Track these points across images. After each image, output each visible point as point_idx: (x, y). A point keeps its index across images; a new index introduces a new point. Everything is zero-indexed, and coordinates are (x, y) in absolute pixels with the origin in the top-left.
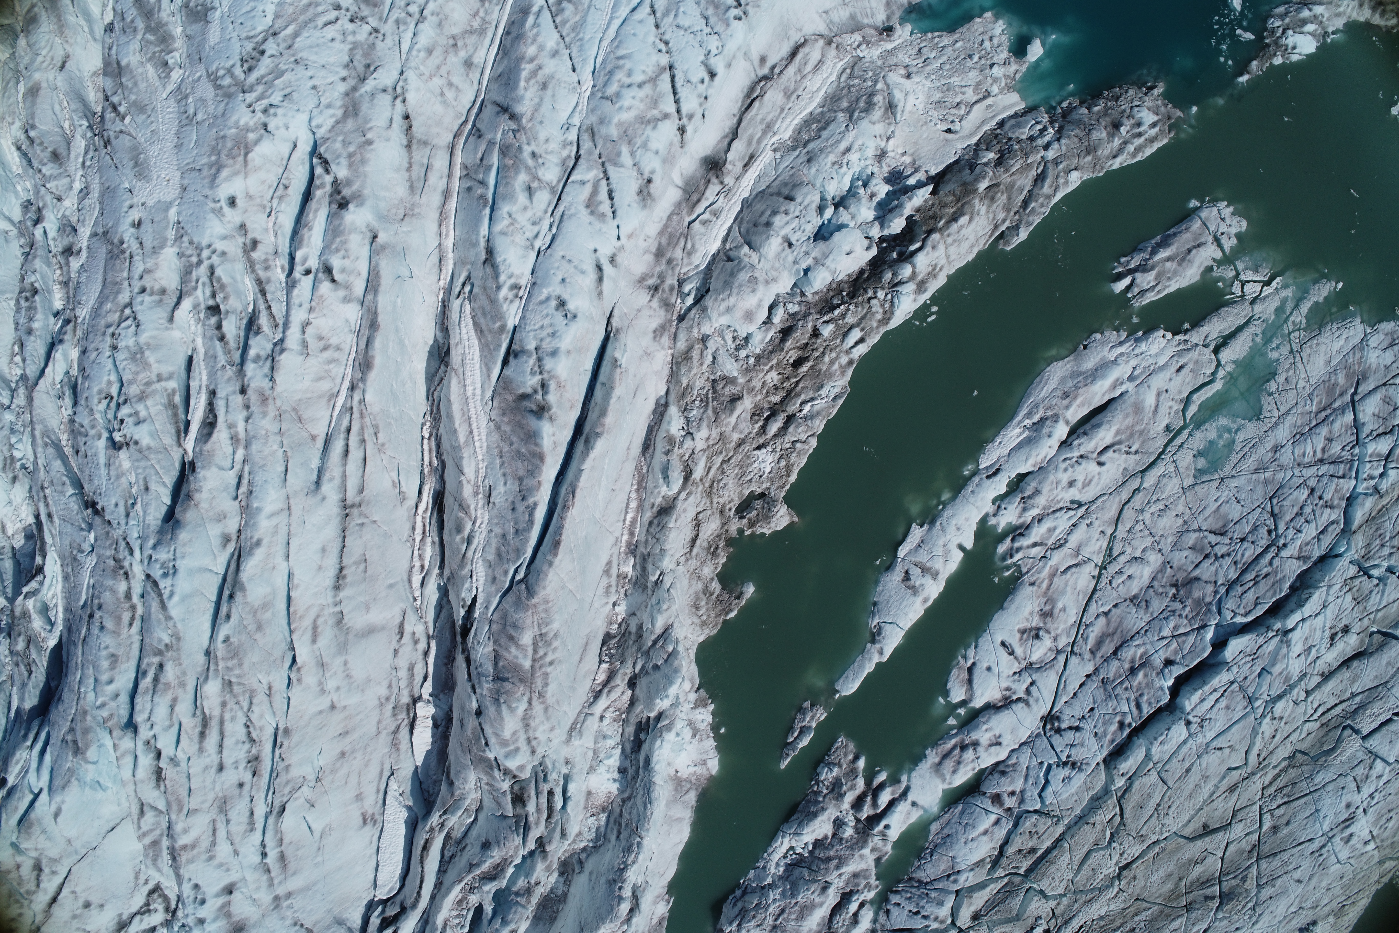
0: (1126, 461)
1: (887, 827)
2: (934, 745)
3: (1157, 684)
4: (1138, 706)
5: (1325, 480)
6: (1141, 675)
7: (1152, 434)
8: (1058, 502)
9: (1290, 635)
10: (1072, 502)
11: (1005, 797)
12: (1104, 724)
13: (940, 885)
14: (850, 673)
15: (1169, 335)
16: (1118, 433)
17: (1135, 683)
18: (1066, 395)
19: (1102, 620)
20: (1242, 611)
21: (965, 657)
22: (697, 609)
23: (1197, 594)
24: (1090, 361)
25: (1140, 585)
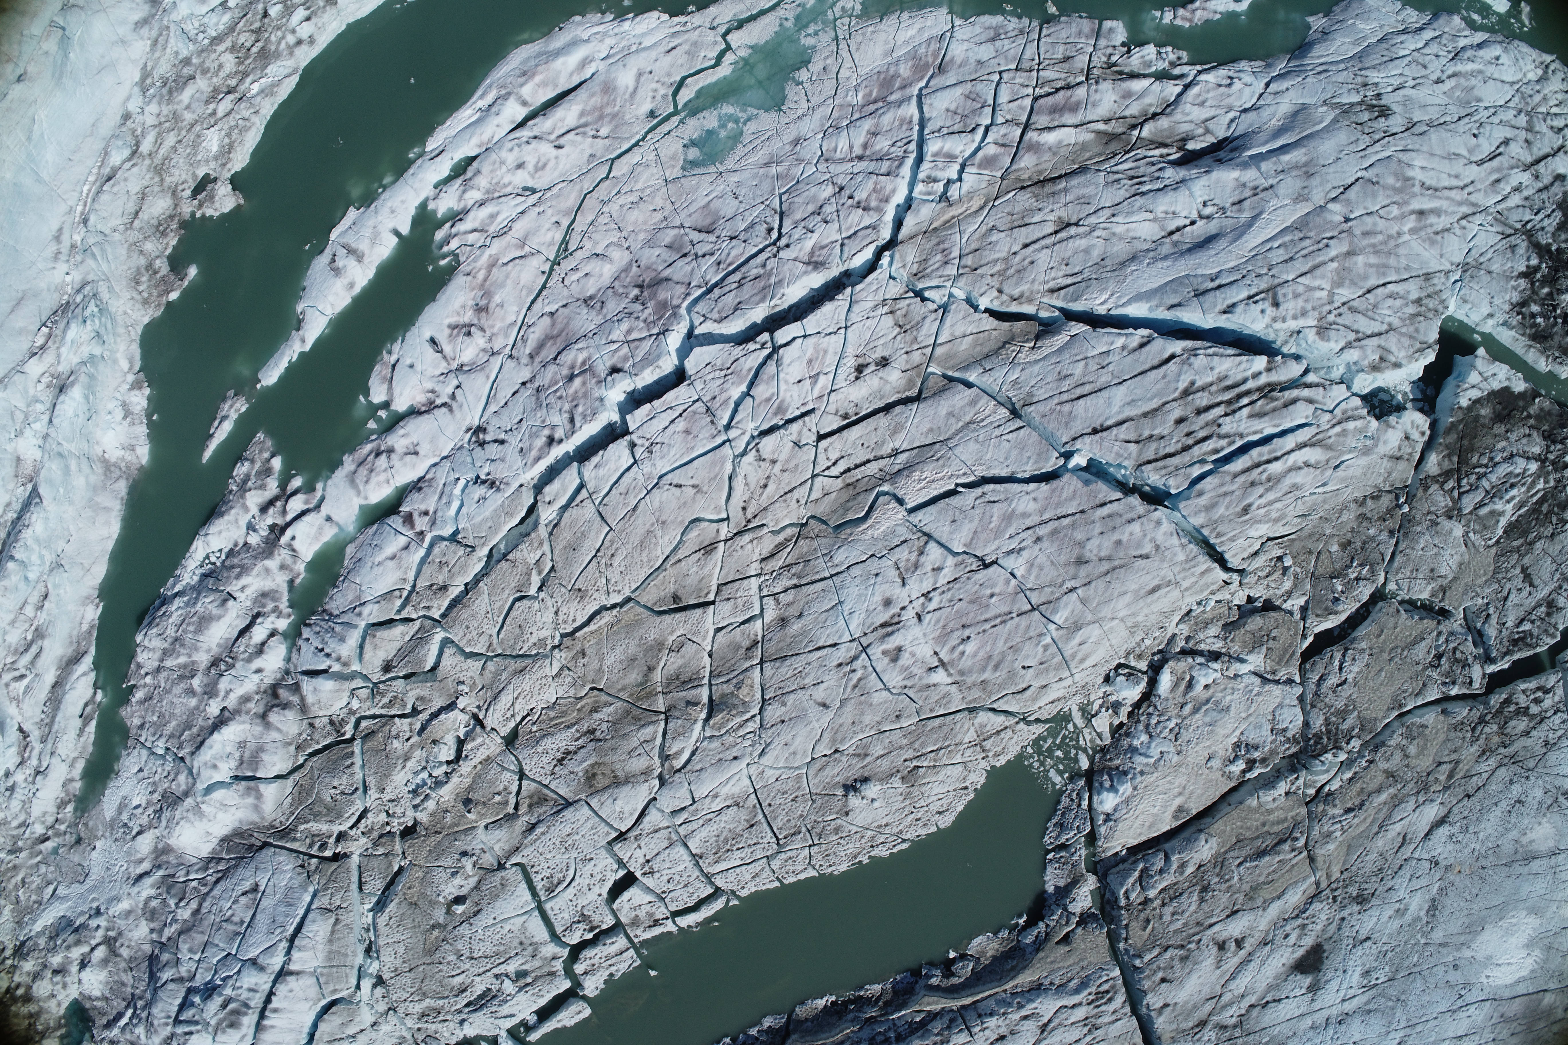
0: (592, 146)
1: (293, 538)
2: (352, 450)
3: (597, 392)
4: (572, 420)
5: (859, 178)
6: (577, 382)
7: (627, 117)
8: (505, 186)
9: (781, 351)
10: (525, 189)
11: (416, 516)
12: (530, 437)
13: (344, 619)
14: (272, 362)
15: (665, 17)
16: (582, 114)
17: (571, 391)
18: (524, 74)
19: (547, 320)
20: (715, 315)
21: (390, 352)
22: (137, 283)
23: (663, 294)
24: (559, 40)
25: (599, 285)
